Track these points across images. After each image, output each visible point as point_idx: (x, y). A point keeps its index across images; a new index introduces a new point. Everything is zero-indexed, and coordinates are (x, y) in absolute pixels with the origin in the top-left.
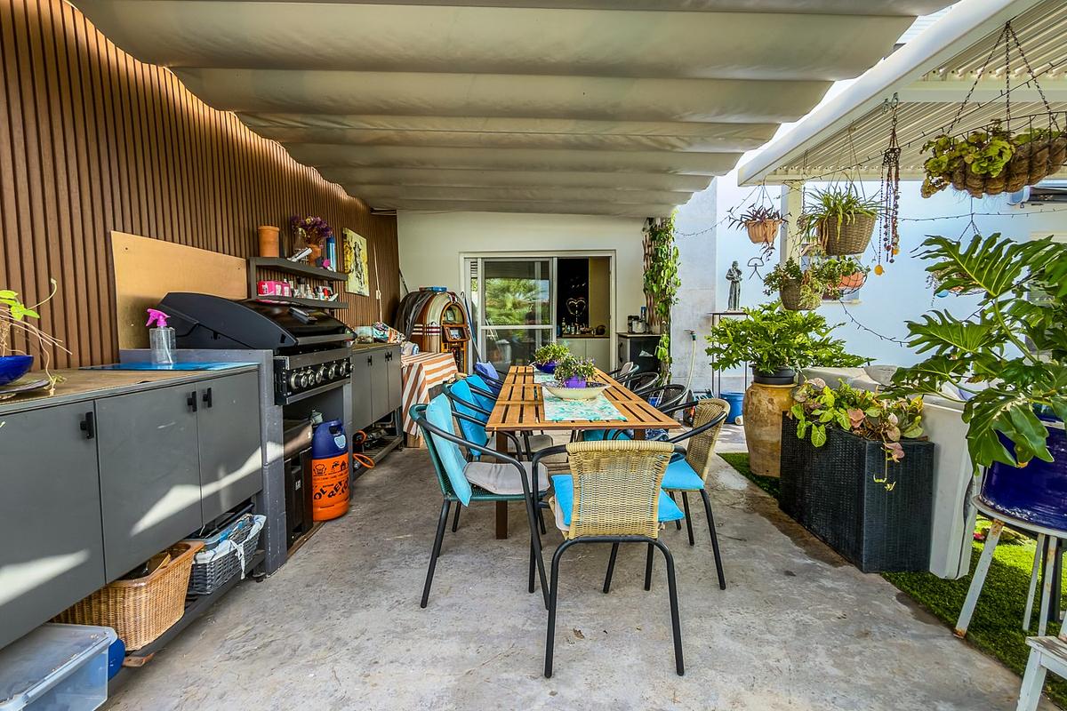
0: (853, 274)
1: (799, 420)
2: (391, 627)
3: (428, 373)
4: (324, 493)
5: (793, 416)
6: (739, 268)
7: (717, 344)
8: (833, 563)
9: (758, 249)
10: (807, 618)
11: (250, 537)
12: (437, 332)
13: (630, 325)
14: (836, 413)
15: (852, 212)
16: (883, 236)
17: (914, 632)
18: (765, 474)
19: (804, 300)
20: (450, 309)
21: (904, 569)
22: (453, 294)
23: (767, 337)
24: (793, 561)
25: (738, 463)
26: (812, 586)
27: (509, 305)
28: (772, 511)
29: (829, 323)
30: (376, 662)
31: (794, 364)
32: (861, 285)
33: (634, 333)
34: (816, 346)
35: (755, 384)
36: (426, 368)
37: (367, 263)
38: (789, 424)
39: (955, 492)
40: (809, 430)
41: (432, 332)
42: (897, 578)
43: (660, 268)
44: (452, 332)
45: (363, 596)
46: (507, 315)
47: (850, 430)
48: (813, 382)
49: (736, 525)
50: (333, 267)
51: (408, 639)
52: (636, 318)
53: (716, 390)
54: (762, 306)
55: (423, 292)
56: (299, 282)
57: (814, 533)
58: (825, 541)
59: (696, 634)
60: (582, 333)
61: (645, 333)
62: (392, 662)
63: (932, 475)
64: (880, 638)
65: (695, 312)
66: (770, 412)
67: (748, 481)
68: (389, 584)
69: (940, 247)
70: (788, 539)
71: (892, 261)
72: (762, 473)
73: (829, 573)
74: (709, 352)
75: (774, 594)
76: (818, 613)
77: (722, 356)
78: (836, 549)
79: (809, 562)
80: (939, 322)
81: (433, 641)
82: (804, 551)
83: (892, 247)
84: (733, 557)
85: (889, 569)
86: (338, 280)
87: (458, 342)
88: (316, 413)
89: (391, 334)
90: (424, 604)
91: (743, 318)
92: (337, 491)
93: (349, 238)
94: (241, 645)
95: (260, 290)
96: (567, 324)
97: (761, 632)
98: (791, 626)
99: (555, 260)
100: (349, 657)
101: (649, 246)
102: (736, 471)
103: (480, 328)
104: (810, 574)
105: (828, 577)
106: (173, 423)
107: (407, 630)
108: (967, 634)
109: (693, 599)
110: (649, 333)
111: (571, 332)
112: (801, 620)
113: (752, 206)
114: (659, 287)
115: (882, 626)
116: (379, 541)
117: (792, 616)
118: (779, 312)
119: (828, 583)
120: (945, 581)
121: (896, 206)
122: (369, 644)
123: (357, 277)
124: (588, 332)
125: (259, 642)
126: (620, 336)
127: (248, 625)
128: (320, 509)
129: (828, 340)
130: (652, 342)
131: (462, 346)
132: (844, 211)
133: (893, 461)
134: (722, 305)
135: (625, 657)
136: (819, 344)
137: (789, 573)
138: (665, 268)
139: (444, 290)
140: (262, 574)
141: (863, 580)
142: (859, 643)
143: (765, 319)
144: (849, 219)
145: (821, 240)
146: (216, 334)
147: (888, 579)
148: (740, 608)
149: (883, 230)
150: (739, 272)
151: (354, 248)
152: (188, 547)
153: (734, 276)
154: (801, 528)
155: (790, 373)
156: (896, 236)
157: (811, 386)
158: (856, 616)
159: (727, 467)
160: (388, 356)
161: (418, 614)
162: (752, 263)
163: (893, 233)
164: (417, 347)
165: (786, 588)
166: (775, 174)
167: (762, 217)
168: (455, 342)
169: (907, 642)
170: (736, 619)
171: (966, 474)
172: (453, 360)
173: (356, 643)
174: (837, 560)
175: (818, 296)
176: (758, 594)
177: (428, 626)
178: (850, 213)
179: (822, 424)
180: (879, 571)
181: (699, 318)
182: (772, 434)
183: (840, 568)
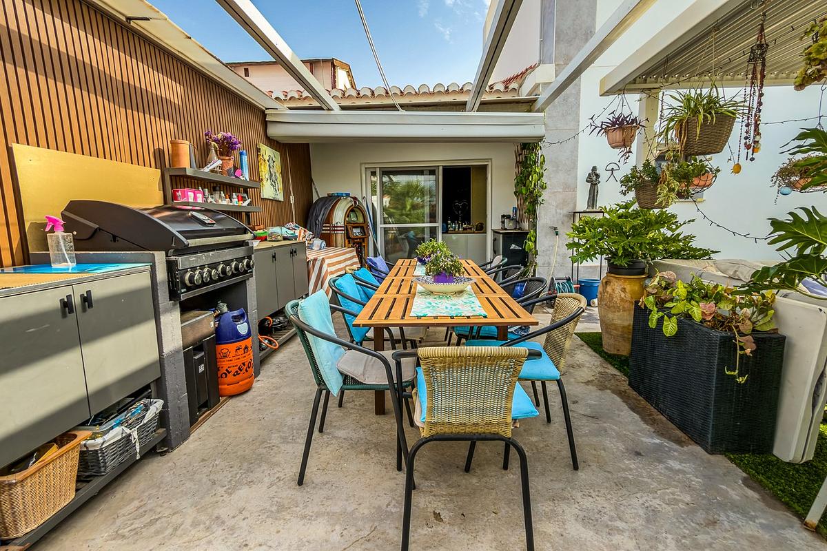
0: (703, 175)
1: (651, 311)
2: (267, 505)
3: (329, 265)
4: (229, 373)
5: (645, 305)
6: (597, 172)
7: (576, 240)
8: (679, 442)
9: (616, 154)
10: (656, 503)
11: (145, 421)
12: (342, 230)
13: (503, 222)
14: (689, 306)
15: (713, 112)
16: (744, 135)
17: (763, 521)
18: (615, 353)
19: (660, 200)
20: (352, 211)
21: (748, 452)
22: (355, 199)
23: (622, 233)
24: (642, 441)
25: (593, 341)
26: (661, 466)
27: (408, 207)
28: (622, 389)
29: (680, 220)
30: (246, 545)
31: (646, 257)
32: (710, 185)
33: (506, 229)
34: (666, 240)
35: (609, 275)
36: (327, 261)
37: (281, 173)
38: (641, 314)
39: (805, 383)
40: (661, 320)
41: (337, 230)
42: (742, 461)
43: (530, 174)
44: (355, 230)
45: (249, 471)
46: (407, 215)
47: (701, 322)
48: (664, 274)
49: (589, 401)
50: (246, 176)
51: (280, 519)
52: (508, 217)
53: (575, 277)
54: (618, 205)
55: (331, 197)
56: (215, 190)
57: (662, 412)
58: (671, 419)
59: (549, 519)
60: (465, 229)
61: (515, 229)
62: (260, 545)
63: (781, 367)
64: (728, 528)
65: (558, 211)
66: (622, 300)
67: (601, 359)
68: (274, 460)
69: (813, 141)
70: (636, 416)
71: (752, 159)
72: (613, 352)
73: (675, 453)
74: (570, 246)
75: (624, 475)
76: (667, 497)
77: (581, 250)
78: (682, 428)
79: (657, 441)
80: (806, 219)
81: (302, 522)
82: (653, 430)
83: (753, 146)
84: (586, 435)
85: (734, 451)
86: (252, 188)
87: (360, 238)
88: (221, 304)
89: (300, 232)
90: (300, 482)
91: (600, 216)
92: (241, 371)
93: (262, 152)
94: (129, 522)
95: (174, 197)
96: (453, 222)
97: (612, 519)
98: (641, 512)
99: (441, 168)
100: (223, 537)
101: (519, 155)
102: (590, 349)
103: (380, 226)
104: (657, 455)
105: (675, 459)
106: (47, 325)
107: (281, 508)
108: (818, 526)
109: (548, 480)
110: (519, 229)
111: (455, 229)
112: (651, 506)
113: (613, 113)
114: (527, 189)
115: (730, 514)
116: (273, 416)
117: (641, 501)
118: (633, 210)
119: (675, 465)
120: (789, 464)
121: (760, 104)
122: (243, 524)
123: (272, 185)
124: (469, 228)
125: (146, 519)
126: (495, 232)
127: (142, 501)
128: (226, 386)
129: (679, 235)
130: (521, 237)
131: (364, 242)
132: (705, 111)
133: (746, 354)
134: (582, 205)
135: (480, 544)
136: (670, 239)
137: (638, 454)
138: (533, 173)
139: (348, 195)
140: (166, 449)
141: (709, 462)
142: (708, 533)
143: (620, 217)
144: (710, 118)
145: (680, 141)
146: (115, 237)
147: (732, 461)
148: (591, 491)
149: (745, 129)
150: (598, 176)
151: (268, 161)
152: (75, 436)
153: (593, 179)
154: (649, 406)
155: (642, 266)
156: (759, 134)
157: (662, 278)
158: (704, 502)
159: (582, 346)
160: (293, 253)
161: (294, 492)
162: (610, 168)
163: (755, 130)
164: (324, 243)
165: (636, 469)
166: (635, 83)
167: (622, 123)
168: (357, 239)
169: (756, 533)
170: (587, 503)
171: (817, 367)
172: (355, 253)
173: (233, 522)
174: (683, 439)
175: (673, 195)
176: (609, 475)
177: (301, 506)
178: (710, 113)
179: (674, 315)
180: (725, 452)
181: (562, 216)
182: (625, 319)
183: (685, 449)
